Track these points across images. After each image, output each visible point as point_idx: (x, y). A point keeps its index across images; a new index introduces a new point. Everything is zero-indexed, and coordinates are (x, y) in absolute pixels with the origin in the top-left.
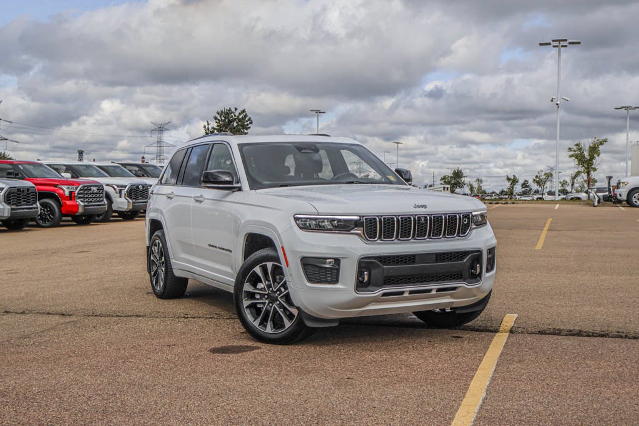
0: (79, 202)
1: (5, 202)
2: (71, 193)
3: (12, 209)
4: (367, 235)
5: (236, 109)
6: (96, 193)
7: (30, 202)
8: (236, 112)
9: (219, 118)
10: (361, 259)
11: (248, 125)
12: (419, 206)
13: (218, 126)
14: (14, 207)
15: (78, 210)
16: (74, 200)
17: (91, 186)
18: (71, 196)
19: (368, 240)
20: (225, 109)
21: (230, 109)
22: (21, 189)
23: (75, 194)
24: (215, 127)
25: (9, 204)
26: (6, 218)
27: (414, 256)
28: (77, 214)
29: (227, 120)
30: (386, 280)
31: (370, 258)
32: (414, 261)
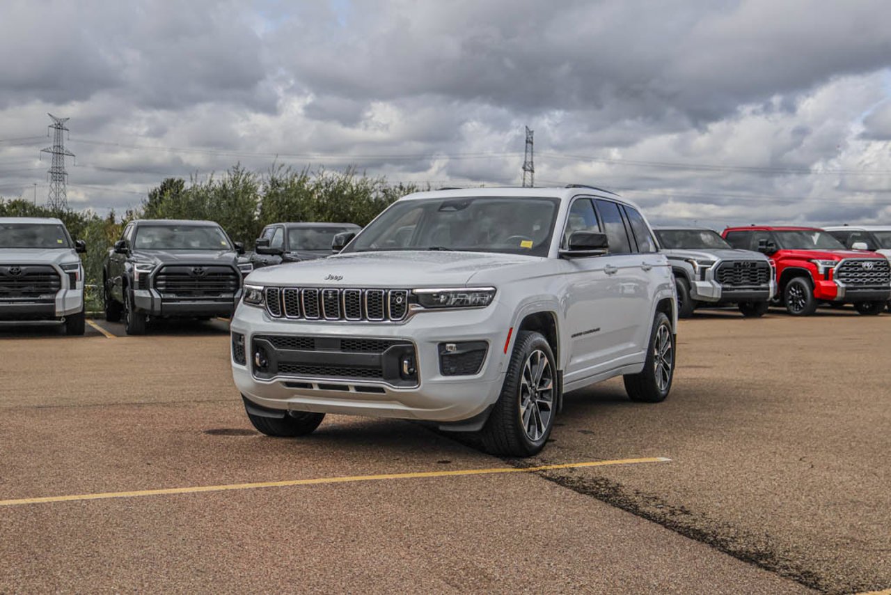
0: (838, 282)
1: (715, 279)
2: (827, 270)
3: (723, 289)
6: (869, 272)
7: (755, 281)
10: (255, 337)
12: (332, 278)
14: (727, 286)
15: (836, 293)
16: (832, 279)
17: (863, 261)
18: (828, 275)
19: (271, 316)
22: (742, 264)
23: (832, 271)
25: (720, 281)
26: (717, 301)
27: (313, 339)
28: (835, 299)
30: (281, 367)
31: (265, 337)
32: (313, 347)
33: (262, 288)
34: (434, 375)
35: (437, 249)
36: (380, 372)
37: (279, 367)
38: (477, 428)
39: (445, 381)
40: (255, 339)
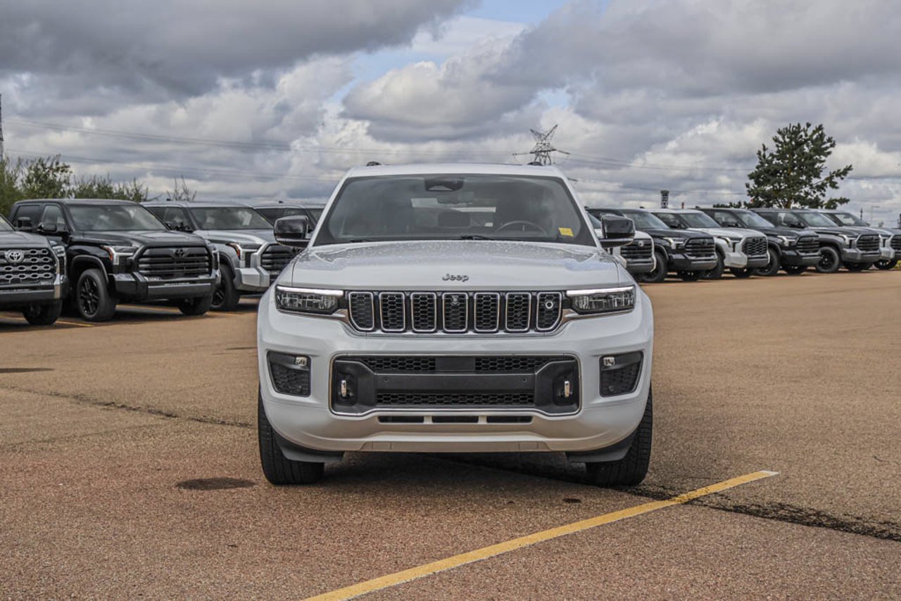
4: (357, 322)
5: (808, 125)
8: (809, 129)
9: (781, 139)
10: (338, 358)
11: (827, 148)
12: (453, 278)
13: (778, 151)
19: (358, 330)
20: (790, 125)
21: (799, 125)
24: (775, 154)
27: (433, 359)
29: (793, 143)
30: (381, 396)
31: (353, 358)
32: (434, 368)
33: (340, 293)
34: (594, 397)
35: (470, 238)
36: (531, 396)
37: (379, 396)
38: (620, 456)
39: (605, 403)
40: (337, 361)
